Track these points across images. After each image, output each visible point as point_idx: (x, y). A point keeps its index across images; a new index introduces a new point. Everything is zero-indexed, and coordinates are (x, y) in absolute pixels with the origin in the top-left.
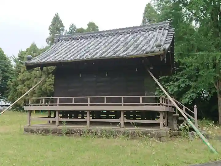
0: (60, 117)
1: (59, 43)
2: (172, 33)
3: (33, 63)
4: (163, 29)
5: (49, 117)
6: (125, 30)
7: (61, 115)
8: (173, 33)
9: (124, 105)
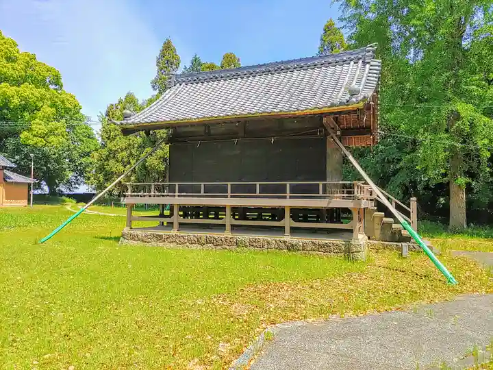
0: (181, 216)
1: (176, 87)
2: (377, 70)
3: (133, 123)
4: (361, 61)
5: (162, 215)
6: (292, 64)
7: (181, 213)
8: (380, 68)
9: (290, 197)
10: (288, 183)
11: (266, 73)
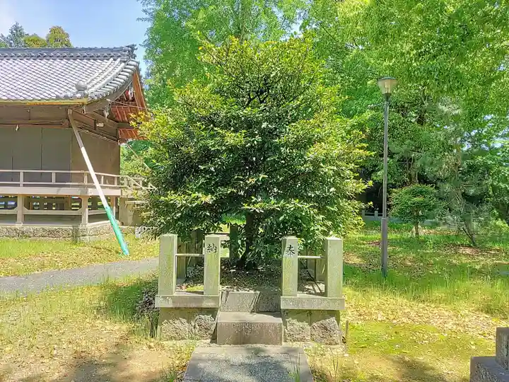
4: (119, 59)
9: (24, 185)
10: (22, 172)
11: (27, 58)
